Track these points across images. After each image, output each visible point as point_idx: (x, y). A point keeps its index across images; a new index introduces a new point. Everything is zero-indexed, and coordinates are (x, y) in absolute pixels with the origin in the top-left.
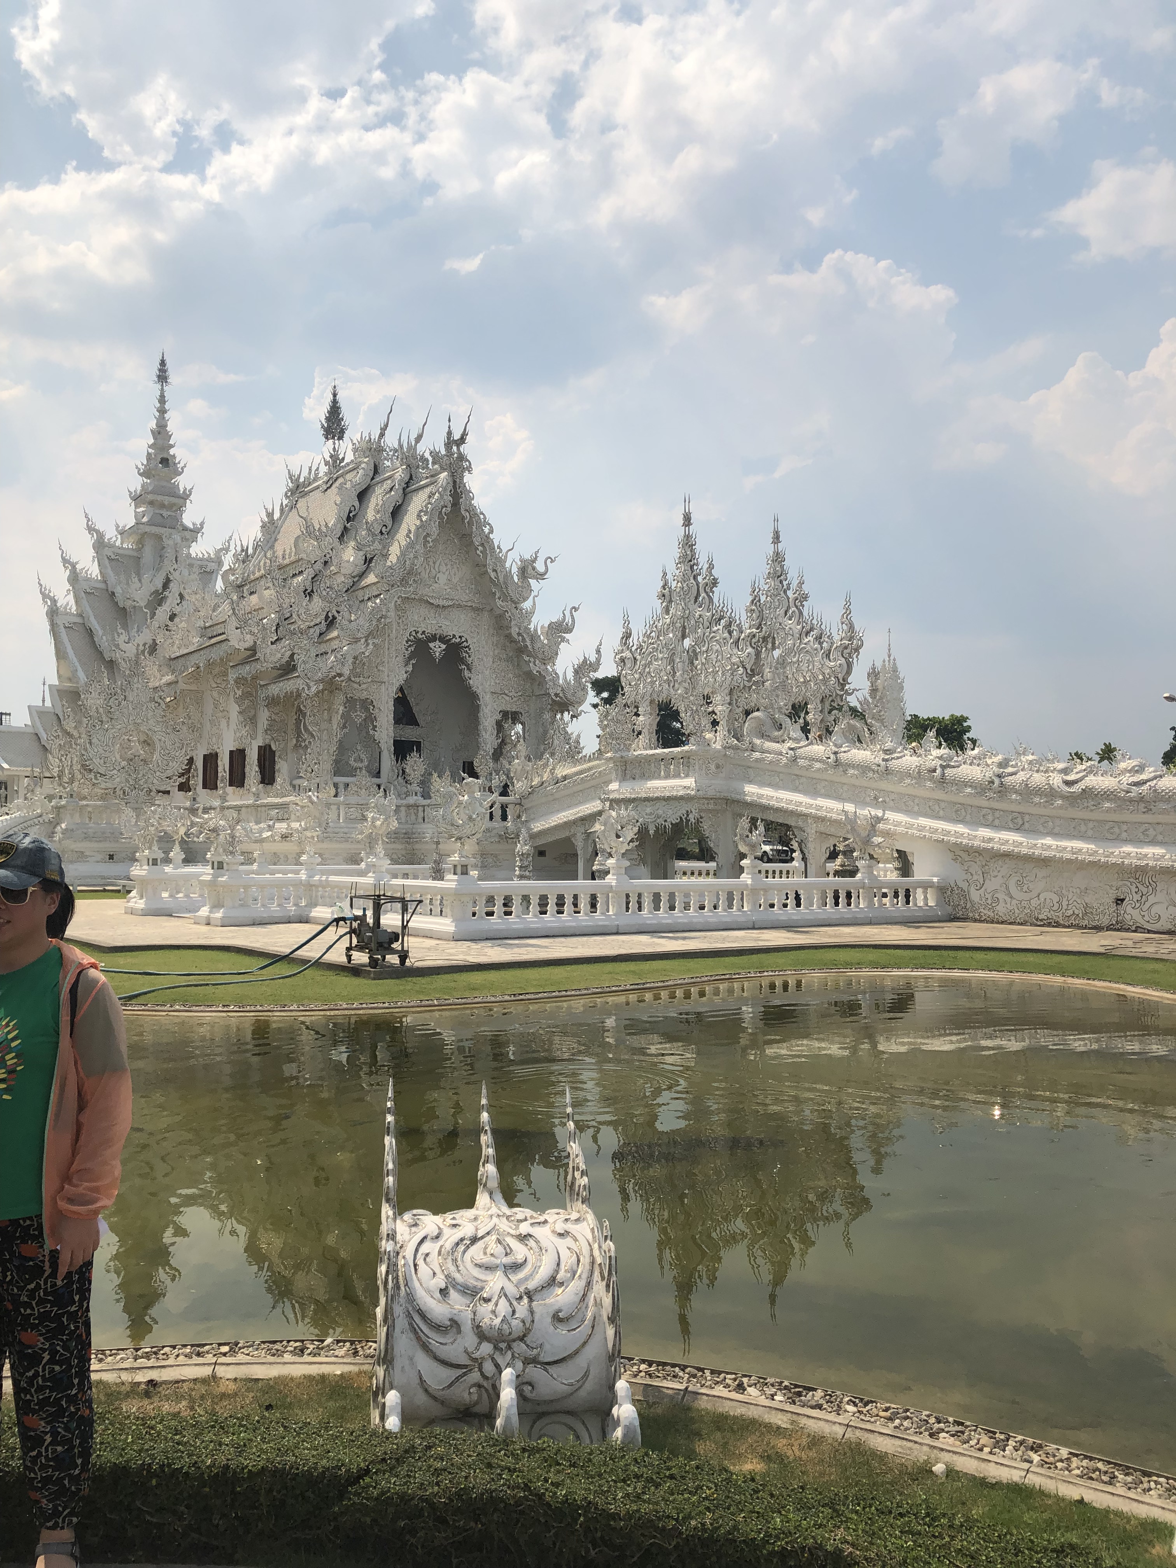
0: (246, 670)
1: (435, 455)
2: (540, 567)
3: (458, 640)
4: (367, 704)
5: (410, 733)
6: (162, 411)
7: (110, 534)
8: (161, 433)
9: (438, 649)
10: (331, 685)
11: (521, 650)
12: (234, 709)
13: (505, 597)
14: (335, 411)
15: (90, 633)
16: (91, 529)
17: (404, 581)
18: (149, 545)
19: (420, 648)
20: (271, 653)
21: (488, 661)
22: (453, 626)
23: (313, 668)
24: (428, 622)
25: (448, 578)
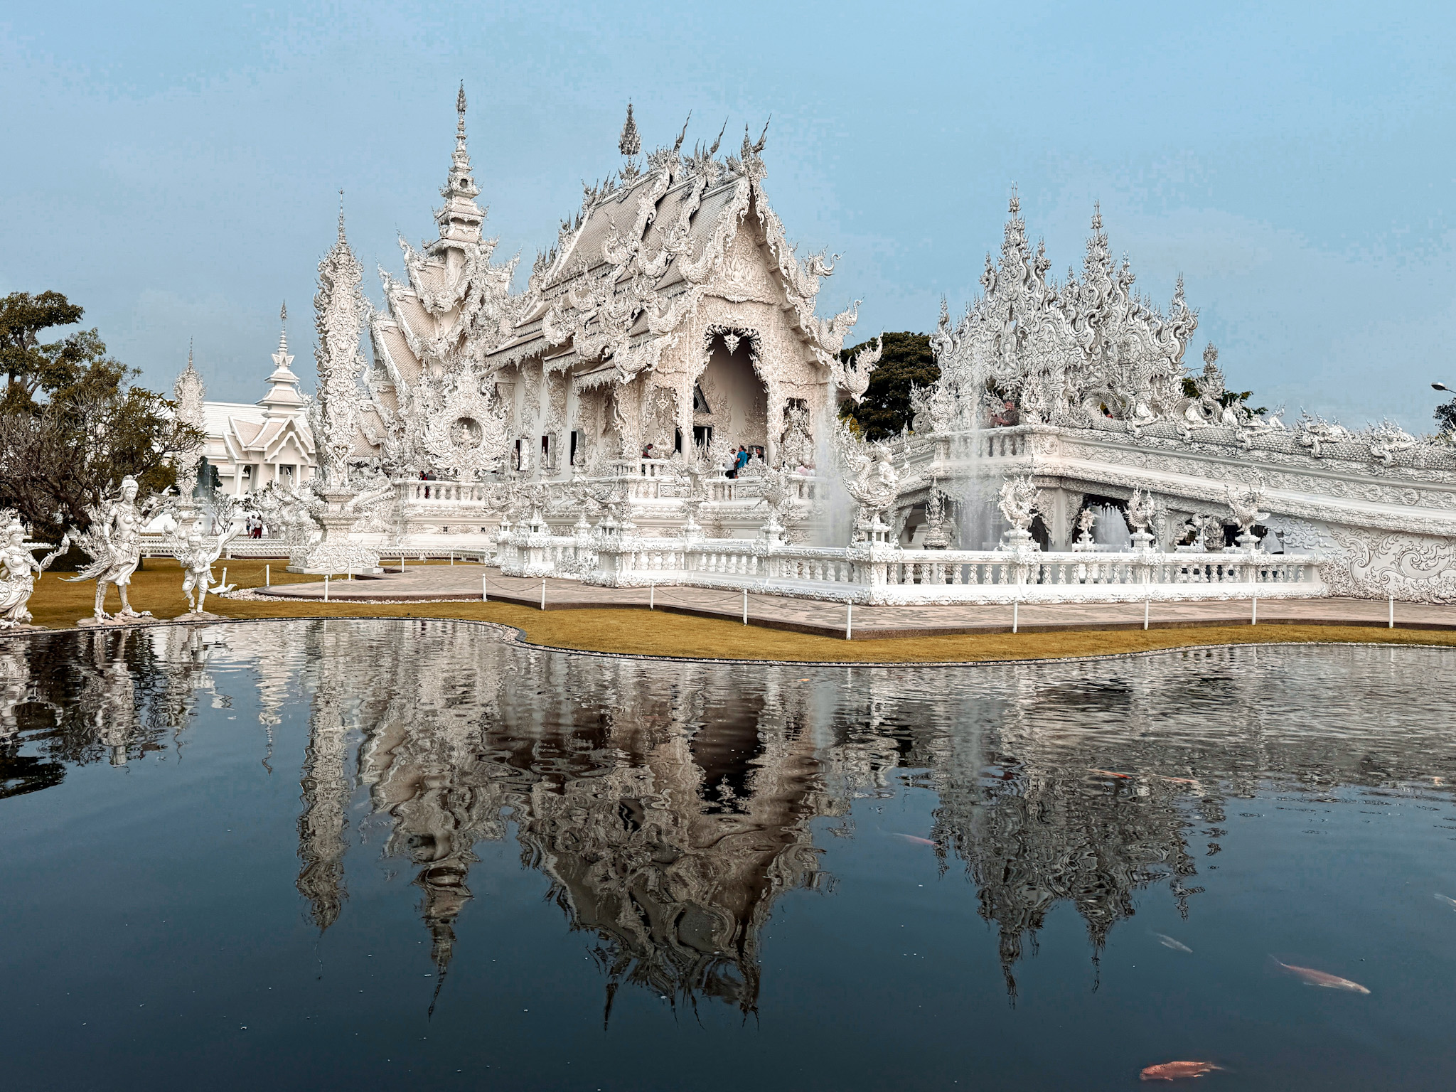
0: (562, 364)
1: (731, 162)
3: (750, 333)
4: (670, 392)
5: (701, 420)
8: (461, 157)
9: (732, 342)
10: (642, 376)
11: (806, 342)
12: (546, 399)
13: (795, 291)
14: (630, 127)
17: (706, 279)
18: (452, 258)
19: (717, 341)
20: (586, 347)
21: (777, 352)
22: (749, 319)
23: (627, 359)
24: (724, 317)
25: (742, 277)
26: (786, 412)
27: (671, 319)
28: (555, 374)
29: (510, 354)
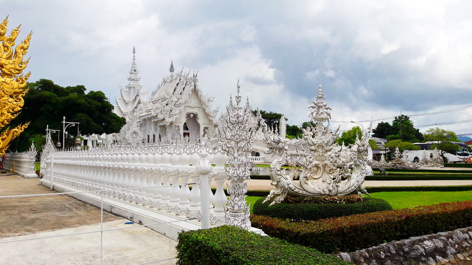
0: (155, 120)
1: (191, 78)
2: (212, 99)
3: (196, 114)
4: (178, 126)
5: (186, 131)
6: (134, 60)
7: (123, 87)
8: (134, 64)
9: (192, 115)
11: (208, 115)
12: (153, 127)
13: (205, 105)
14: (172, 66)
15: (119, 109)
16: (119, 86)
17: (185, 103)
19: (188, 115)
20: (160, 117)
21: (202, 117)
22: (195, 111)
23: (168, 120)
24: (190, 110)
25: (194, 102)
26: (204, 130)
27: (177, 112)
28: (154, 122)
29: (145, 117)
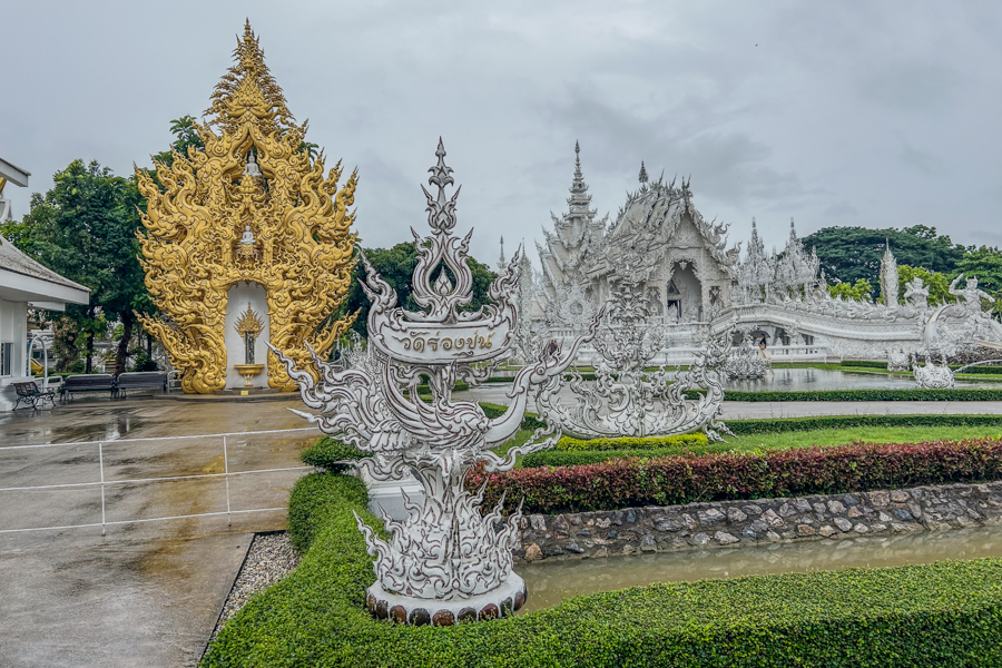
0: (613, 278)
1: (679, 191)
2: (723, 228)
3: (691, 261)
4: (656, 289)
5: (675, 297)
6: (578, 165)
7: (561, 218)
8: (578, 173)
9: (683, 265)
10: (642, 284)
11: (718, 262)
13: (709, 242)
14: (643, 171)
15: (555, 260)
16: (553, 218)
17: (667, 242)
18: (576, 222)
19: (676, 265)
20: (622, 272)
21: (704, 267)
22: (690, 255)
23: (635, 278)
24: (677, 255)
25: (686, 238)
26: (710, 292)
27: (653, 260)
28: (611, 282)
29: (595, 274)
